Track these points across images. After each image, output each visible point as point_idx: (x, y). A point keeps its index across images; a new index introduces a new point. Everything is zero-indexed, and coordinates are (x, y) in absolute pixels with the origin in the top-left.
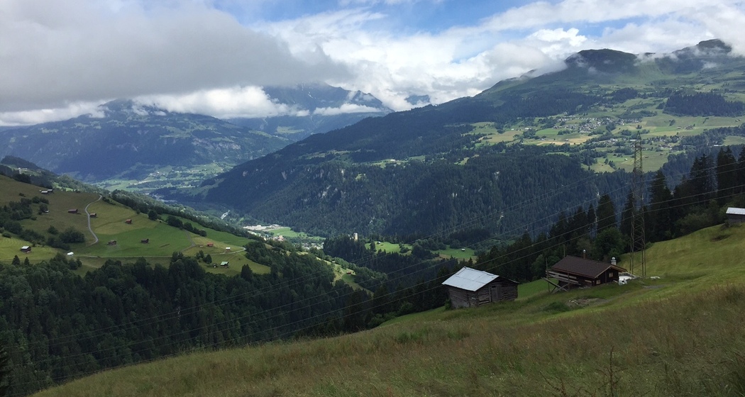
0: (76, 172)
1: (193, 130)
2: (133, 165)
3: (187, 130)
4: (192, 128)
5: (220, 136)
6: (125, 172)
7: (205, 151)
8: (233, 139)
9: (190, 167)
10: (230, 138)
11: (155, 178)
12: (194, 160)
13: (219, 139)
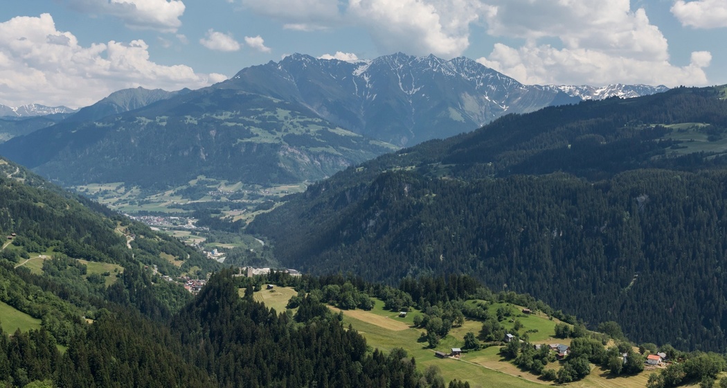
0: (118, 184)
1: (285, 134)
2: (195, 178)
3: (278, 133)
4: (286, 131)
5: (322, 145)
6: (179, 188)
7: (295, 165)
8: (342, 151)
9: (265, 187)
10: (337, 149)
11: (214, 197)
12: (275, 176)
13: (319, 149)
